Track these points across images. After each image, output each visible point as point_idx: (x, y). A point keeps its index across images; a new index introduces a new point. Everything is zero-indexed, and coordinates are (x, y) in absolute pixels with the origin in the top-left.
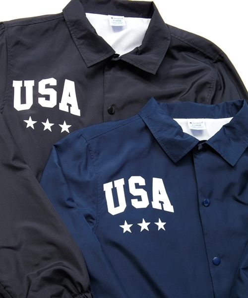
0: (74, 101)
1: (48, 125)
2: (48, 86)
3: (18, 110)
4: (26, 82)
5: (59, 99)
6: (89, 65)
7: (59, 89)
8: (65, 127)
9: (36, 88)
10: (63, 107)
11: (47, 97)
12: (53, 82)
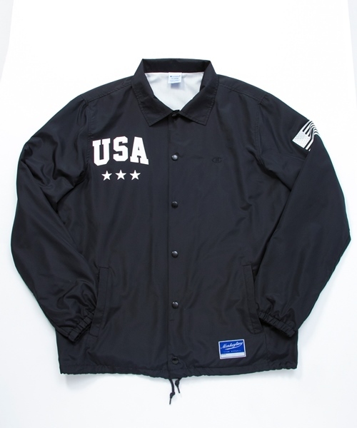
0: (143, 153)
1: (121, 175)
2: (121, 144)
3: (98, 165)
4: (103, 140)
5: (130, 154)
6: (150, 124)
7: (130, 146)
8: (135, 175)
9: (111, 145)
10: (134, 159)
11: (120, 153)
12: (124, 140)
